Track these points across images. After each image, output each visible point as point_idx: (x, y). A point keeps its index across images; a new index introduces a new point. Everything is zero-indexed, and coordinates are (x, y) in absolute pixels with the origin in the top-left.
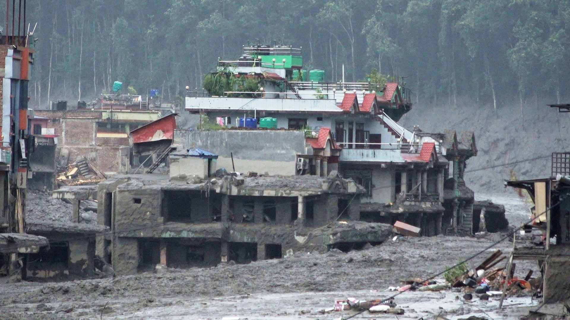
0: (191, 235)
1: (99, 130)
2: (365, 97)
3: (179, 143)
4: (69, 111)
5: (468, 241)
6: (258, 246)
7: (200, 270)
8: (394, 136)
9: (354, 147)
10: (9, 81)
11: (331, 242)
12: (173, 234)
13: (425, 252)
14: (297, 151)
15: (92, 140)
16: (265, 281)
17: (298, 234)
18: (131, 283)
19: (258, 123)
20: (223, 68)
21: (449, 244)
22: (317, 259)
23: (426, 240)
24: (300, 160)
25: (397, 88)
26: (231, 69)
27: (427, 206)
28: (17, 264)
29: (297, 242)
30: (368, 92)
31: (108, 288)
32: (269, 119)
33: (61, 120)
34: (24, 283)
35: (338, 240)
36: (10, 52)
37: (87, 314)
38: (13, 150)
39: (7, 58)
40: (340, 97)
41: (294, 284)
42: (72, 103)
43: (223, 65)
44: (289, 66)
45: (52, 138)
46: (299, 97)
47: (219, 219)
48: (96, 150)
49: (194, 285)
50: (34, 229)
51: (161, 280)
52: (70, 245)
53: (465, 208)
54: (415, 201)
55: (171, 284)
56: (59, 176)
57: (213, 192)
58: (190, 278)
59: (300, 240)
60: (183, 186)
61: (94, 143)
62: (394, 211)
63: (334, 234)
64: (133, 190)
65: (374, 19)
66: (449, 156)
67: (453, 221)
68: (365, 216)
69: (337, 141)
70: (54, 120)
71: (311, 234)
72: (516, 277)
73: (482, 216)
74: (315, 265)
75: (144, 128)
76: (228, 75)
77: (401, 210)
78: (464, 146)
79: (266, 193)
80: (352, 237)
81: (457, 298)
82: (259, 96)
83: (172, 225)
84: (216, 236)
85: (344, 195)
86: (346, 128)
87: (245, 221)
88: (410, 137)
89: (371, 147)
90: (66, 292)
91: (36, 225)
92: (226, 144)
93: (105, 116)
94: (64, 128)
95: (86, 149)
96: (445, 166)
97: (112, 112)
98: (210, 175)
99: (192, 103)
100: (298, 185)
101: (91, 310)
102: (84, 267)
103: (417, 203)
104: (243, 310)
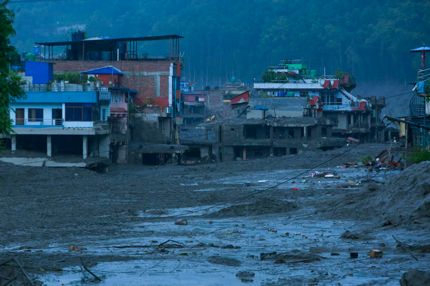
0: (256, 144)
1: (224, 99)
2: (335, 82)
3: (251, 104)
4: (211, 90)
5: (380, 145)
6: (287, 149)
7: (260, 160)
8: (348, 99)
9: (330, 104)
10: (171, 77)
11: (319, 147)
12: (248, 144)
13: (360, 151)
14: (304, 107)
15: (221, 103)
16: (283, 164)
17: (304, 143)
18: (224, 166)
19: (286, 94)
20: (271, 70)
21: (372, 147)
22: (311, 154)
23: (361, 145)
24: (305, 110)
25: (349, 78)
26: (274, 70)
27: (363, 130)
28: (175, 158)
29: (303, 147)
30: (336, 80)
31: (214, 168)
32: (291, 92)
33: (208, 94)
34: (179, 166)
35: (322, 146)
36: (172, 64)
37: (200, 180)
38: (174, 108)
39: (170, 67)
40: (323, 82)
41: (296, 166)
42: (212, 87)
43: (271, 68)
44: (300, 68)
45: (203, 102)
46: (305, 82)
47: (269, 137)
48: (223, 108)
49: (252, 166)
50: (185, 142)
51: (237, 164)
52: (201, 149)
53: (381, 131)
54: (357, 128)
55: (242, 166)
56: (207, 119)
57: (266, 125)
58: (250, 164)
59: (305, 146)
60: (252, 123)
61: (222, 104)
62: (348, 133)
63: (320, 143)
64: (231, 125)
65: (350, 47)
66: (373, 107)
67: (376, 137)
68: (335, 135)
69: (322, 102)
70: (205, 95)
71: (310, 143)
72: (394, 161)
73: (389, 134)
74: (310, 157)
75: (235, 97)
76: (273, 73)
77: (351, 132)
78: (380, 103)
79: (290, 125)
80: (329, 144)
81: (366, 171)
82: (286, 82)
83: (248, 140)
84: (267, 145)
85: (324, 125)
86: (326, 96)
87: (280, 138)
88: (355, 99)
89: (338, 104)
90: (195, 170)
91: (185, 141)
92: (272, 103)
93: (227, 92)
94: (209, 98)
95: (218, 107)
96: (371, 112)
97: (229, 91)
98: (264, 118)
99: (257, 86)
100: (304, 121)
101: (202, 178)
102: (207, 159)
103: (358, 129)
104: (268, 177)
